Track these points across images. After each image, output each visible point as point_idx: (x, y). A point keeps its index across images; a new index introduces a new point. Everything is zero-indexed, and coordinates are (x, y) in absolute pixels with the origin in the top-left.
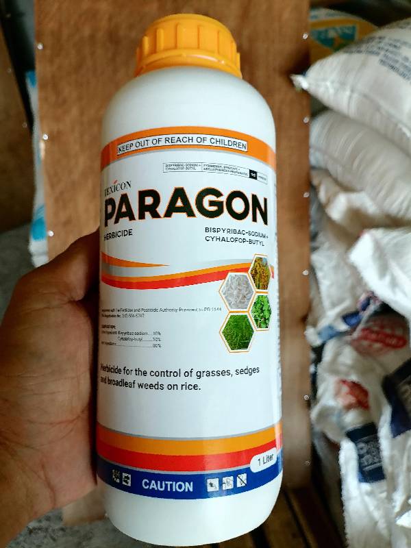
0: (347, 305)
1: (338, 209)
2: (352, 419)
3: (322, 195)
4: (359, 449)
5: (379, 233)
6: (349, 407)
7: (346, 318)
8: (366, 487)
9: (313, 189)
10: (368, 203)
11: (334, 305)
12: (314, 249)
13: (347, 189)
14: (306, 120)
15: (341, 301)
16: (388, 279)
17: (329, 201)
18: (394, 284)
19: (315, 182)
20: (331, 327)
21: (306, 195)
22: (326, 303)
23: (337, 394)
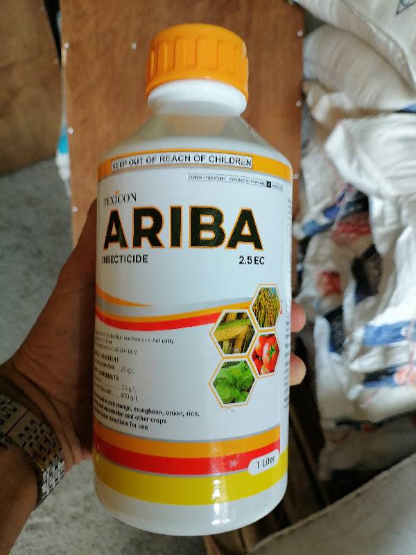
0: (328, 201)
1: (321, 110)
2: (328, 305)
3: (310, 100)
4: (332, 327)
5: (349, 123)
6: (327, 294)
7: (328, 211)
8: (335, 356)
9: (303, 96)
10: (344, 100)
11: (317, 202)
12: (303, 155)
13: (328, 90)
14: (300, 34)
15: (323, 198)
16: (355, 164)
17: (315, 103)
18: (360, 168)
19: (305, 89)
20: (313, 222)
21: (298, 104)
22: (311, 200)
23: (319, 284)
